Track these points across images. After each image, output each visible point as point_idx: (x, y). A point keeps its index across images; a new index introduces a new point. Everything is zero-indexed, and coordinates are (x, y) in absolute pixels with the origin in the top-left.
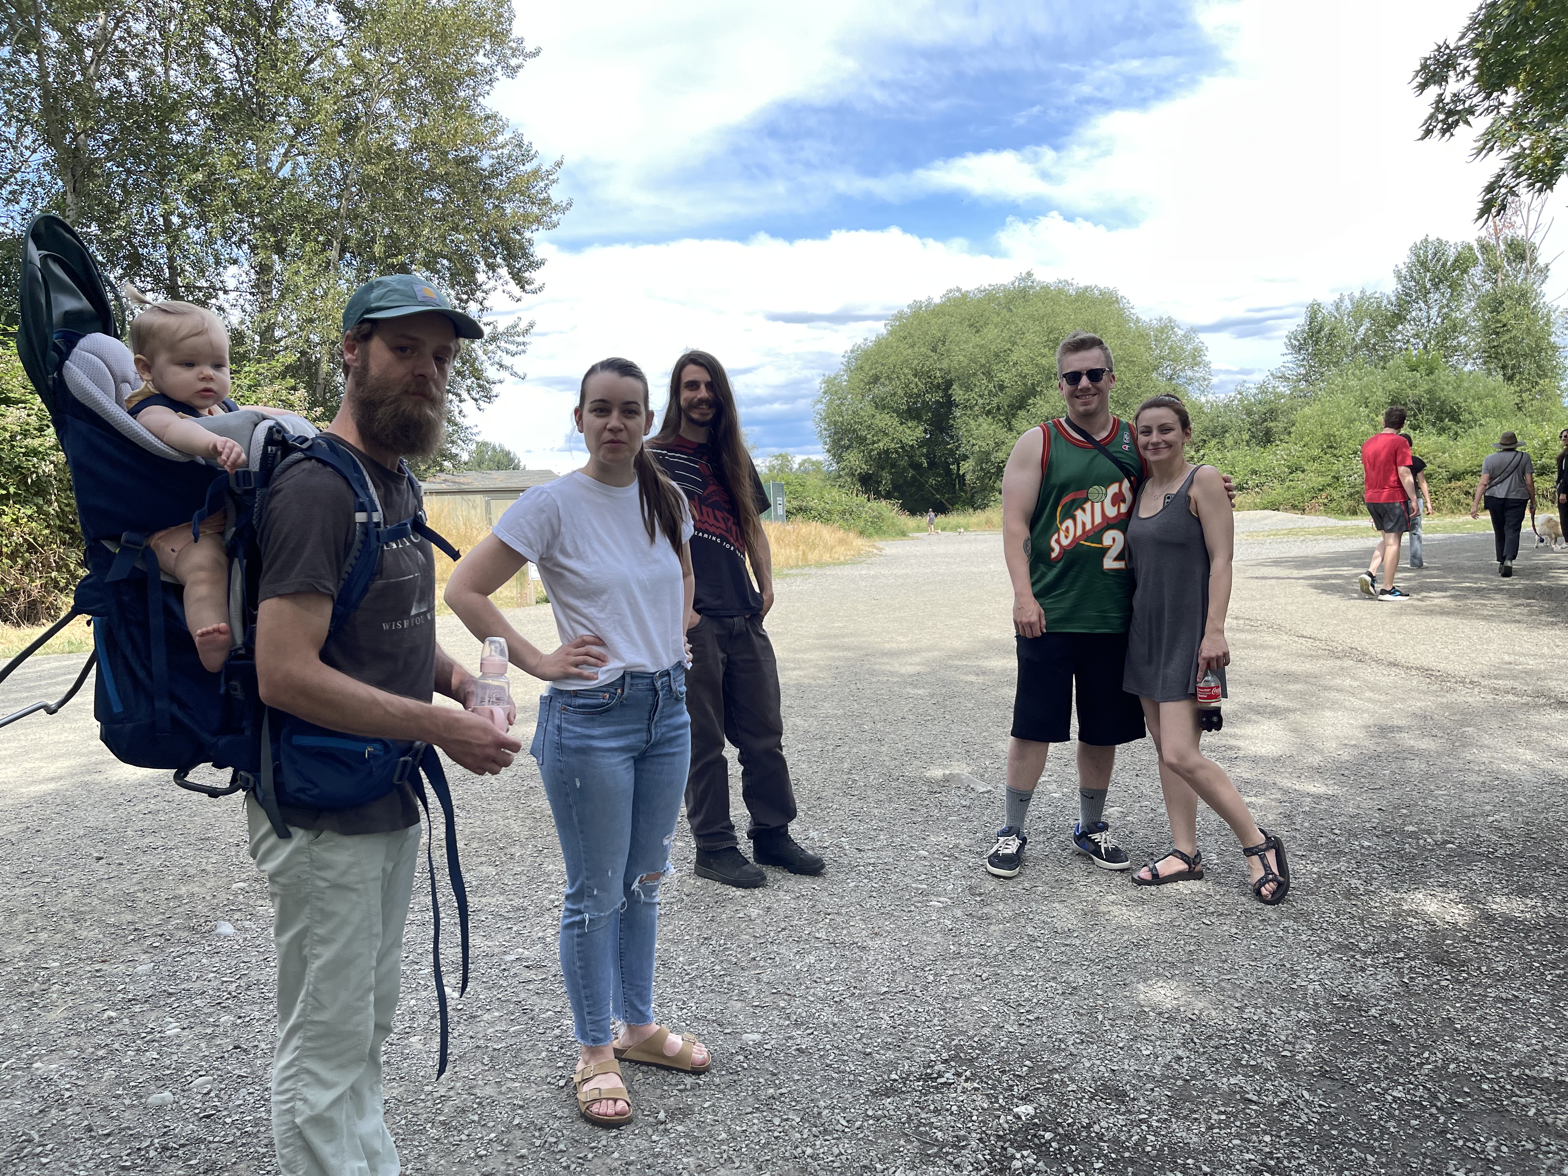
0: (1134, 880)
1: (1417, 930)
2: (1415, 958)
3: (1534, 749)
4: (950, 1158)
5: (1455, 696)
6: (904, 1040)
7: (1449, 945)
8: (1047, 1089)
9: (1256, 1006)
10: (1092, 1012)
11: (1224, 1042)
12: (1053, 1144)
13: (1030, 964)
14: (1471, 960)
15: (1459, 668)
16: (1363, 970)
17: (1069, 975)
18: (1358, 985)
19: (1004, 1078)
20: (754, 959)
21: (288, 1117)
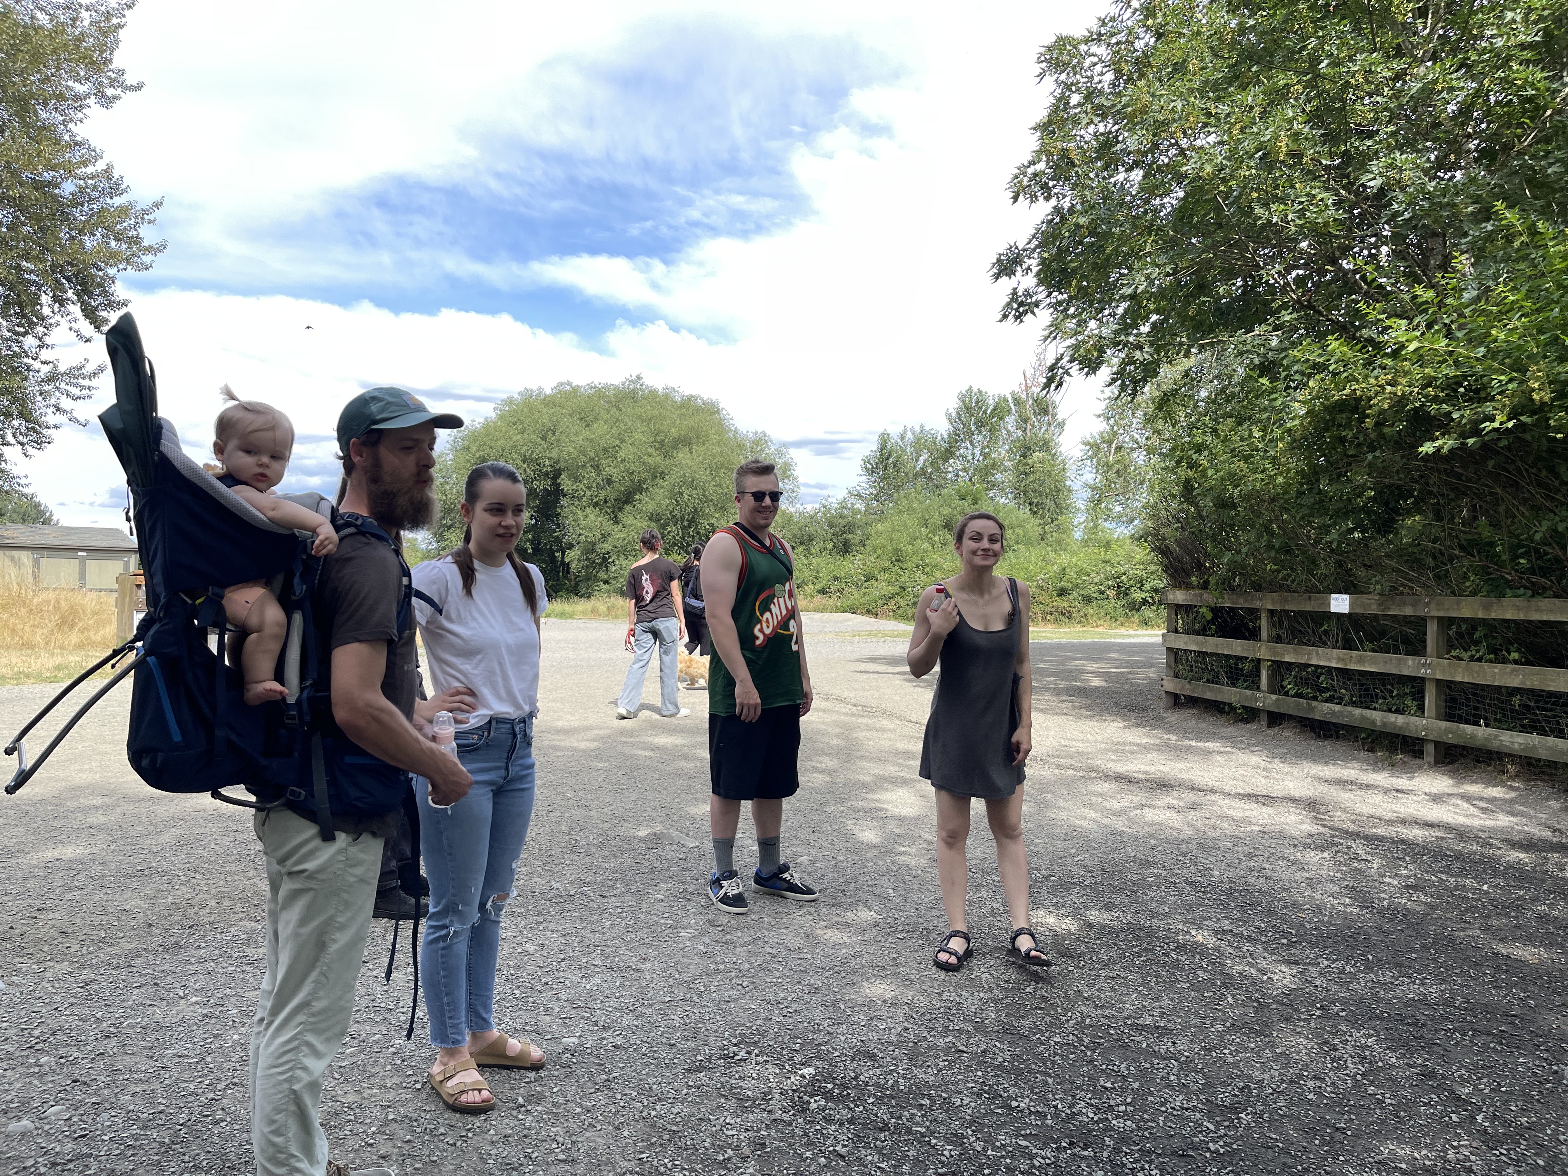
4: (762, 1107)
7: (1067, 945)
8: (819, 1057)
11: (934, 1016)
12: (835, 1091)
13: (778, 974)
14: (1084, 953)
17: (809, 980)
19: (784, 1052)
20: (547, 984)
21: (286, 1086)
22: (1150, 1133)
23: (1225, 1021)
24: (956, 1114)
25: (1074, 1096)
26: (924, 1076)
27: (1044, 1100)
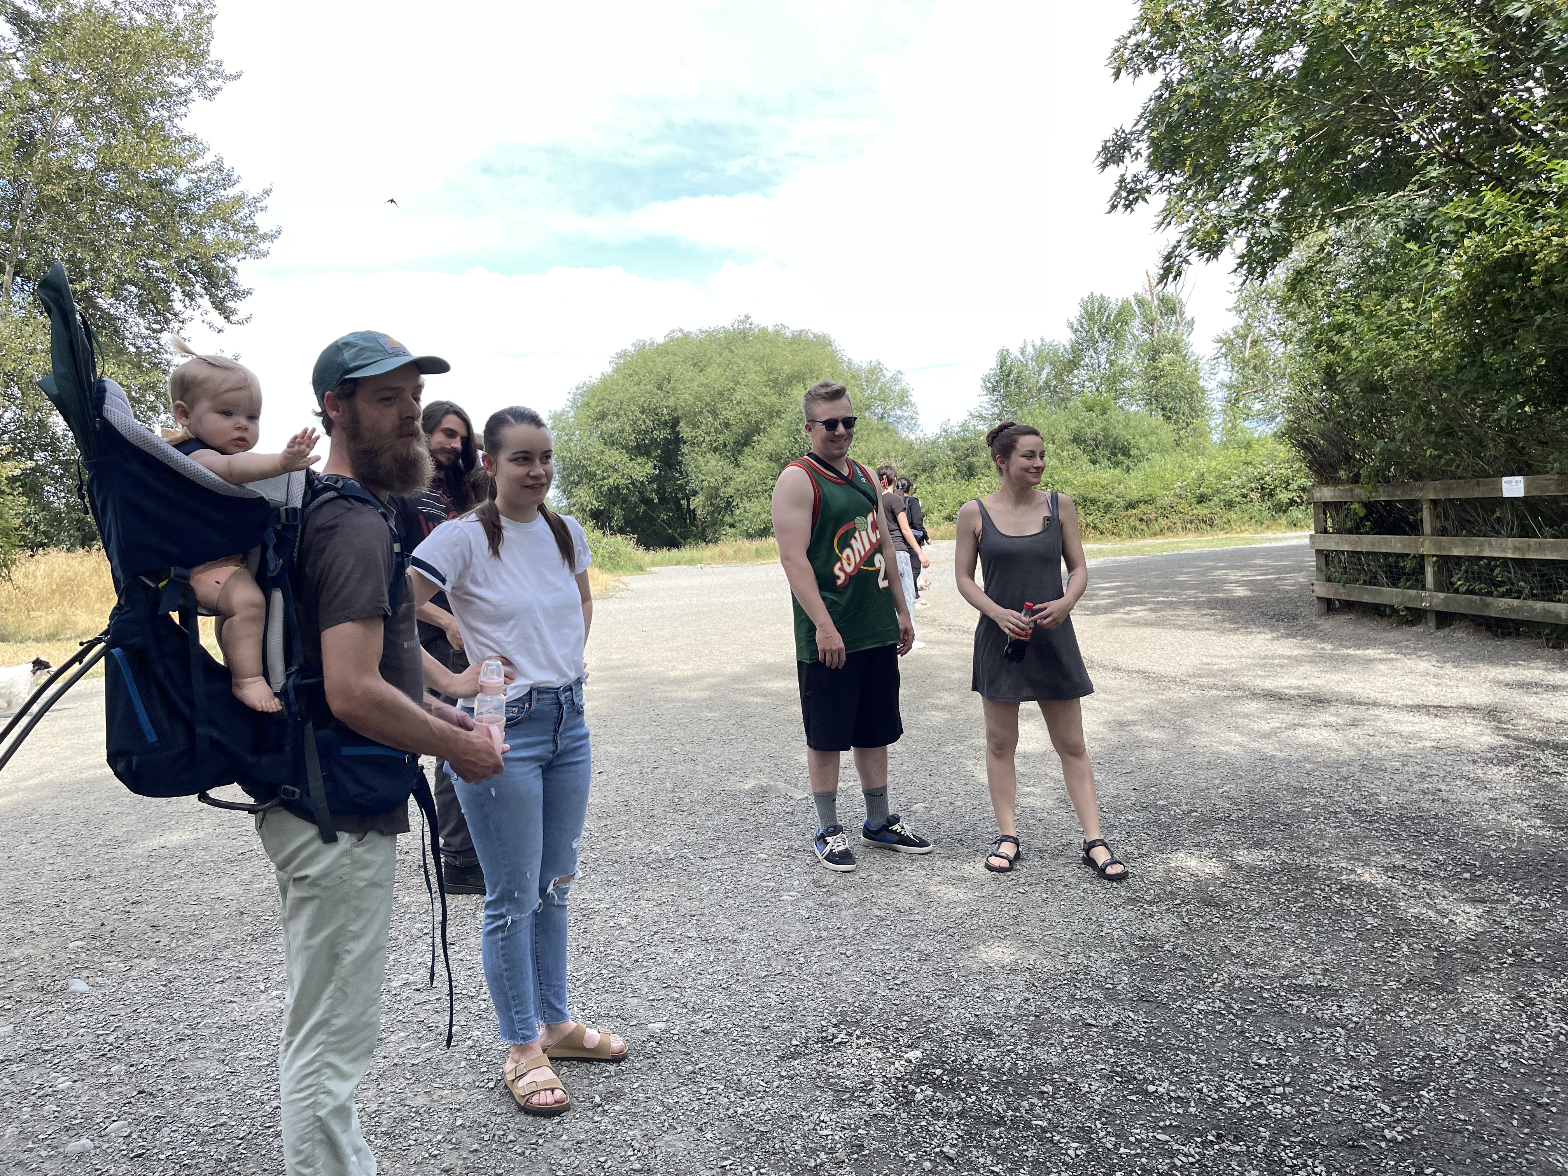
1: (1186, 883)
2: (1189, 903)
3: (1241, 733)
4: (862, 1099)
5: (1171, 693)
6: (794, 1012)
7: (1212, 891)
8: (927, 1037)
9: (1076, 953)
10: (947, 973)
11: (1058, 983)
12: (945, 1078)
13: (885, 940)
14: (1231, 901)
15: (1170, 670)
16: (1151, 916)
17: (921, 945)
18: (1151, 928)
19: (889, 1032)
20: (637, 961)
21: (310, 1112)
22: (1314, 1120)
23: (1400, 976)
24: (1083, 1103)
25: (1221, 1077)
26: (1046, 1057)
27: (1186, 1082)
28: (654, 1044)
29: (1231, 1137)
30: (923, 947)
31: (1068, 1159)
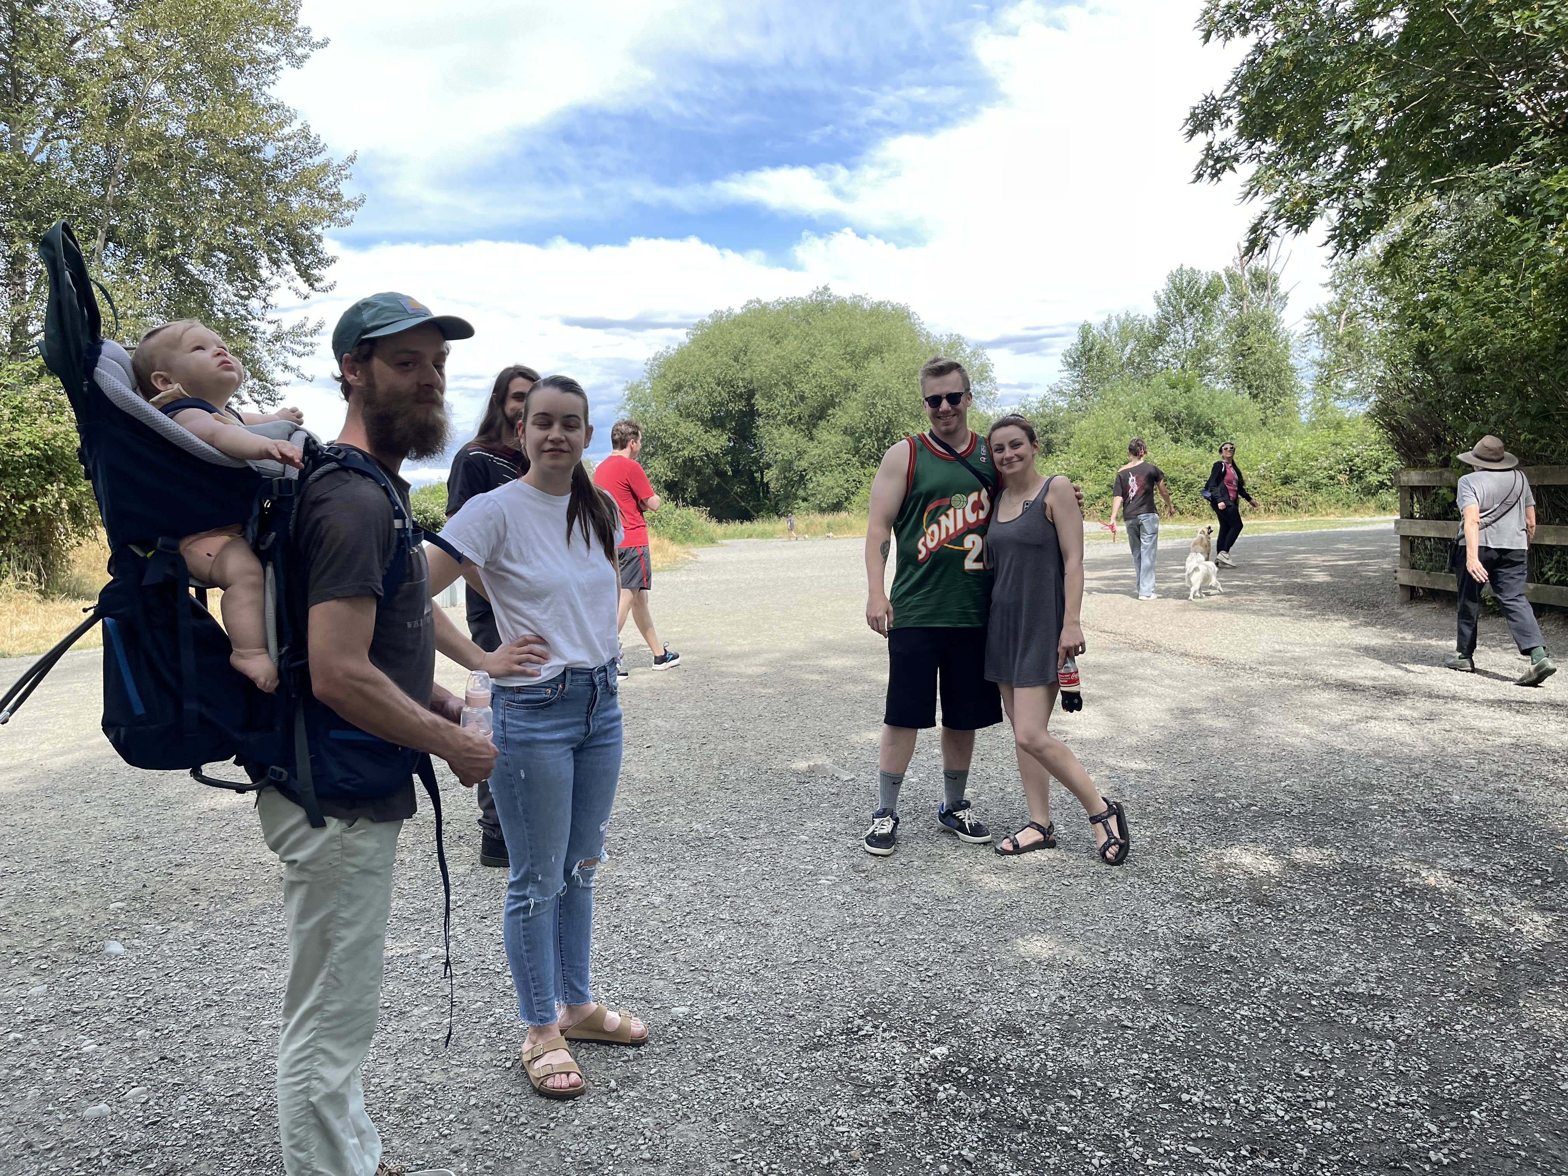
0: (997, 851)
1: (1239, 880)
2: (1240, 902)
3: (1309, 724)
4: (882, 1096)
5: (1239, 680)
6: (821, 1001)
7: (1265, 890)
8: (955, 1033)
9: (1118, 950)
10: (982, 966)
11: (1096, 981)
12: (970, 1076)
13: (921, 929)
14: (1285, 901)
15: (1240, 656)
16: (1200, 914)
17: (957, 936)
18: (1198, 927)
19: (917, 1026)
20: (666, 942)
21: (302, 1097)
22: (1355, 1138)
23: (1459, 988)
24: (1112, 1109)
25: (1261, 1088)
26: (1077, 1058)
27: (1223, 1091)
28: (676, 1029)
29: (1266, 1153)
30: (959, 939)
31: (1091, 1168)
